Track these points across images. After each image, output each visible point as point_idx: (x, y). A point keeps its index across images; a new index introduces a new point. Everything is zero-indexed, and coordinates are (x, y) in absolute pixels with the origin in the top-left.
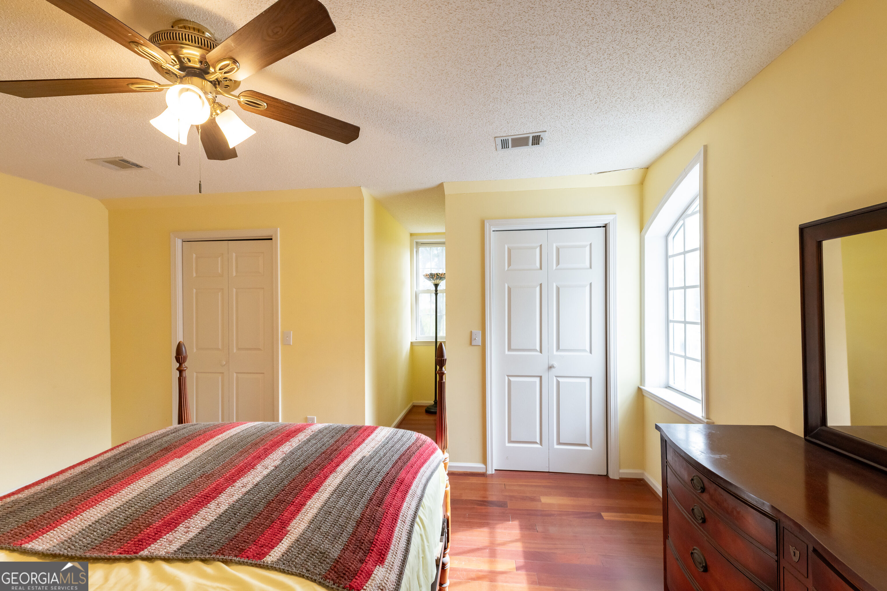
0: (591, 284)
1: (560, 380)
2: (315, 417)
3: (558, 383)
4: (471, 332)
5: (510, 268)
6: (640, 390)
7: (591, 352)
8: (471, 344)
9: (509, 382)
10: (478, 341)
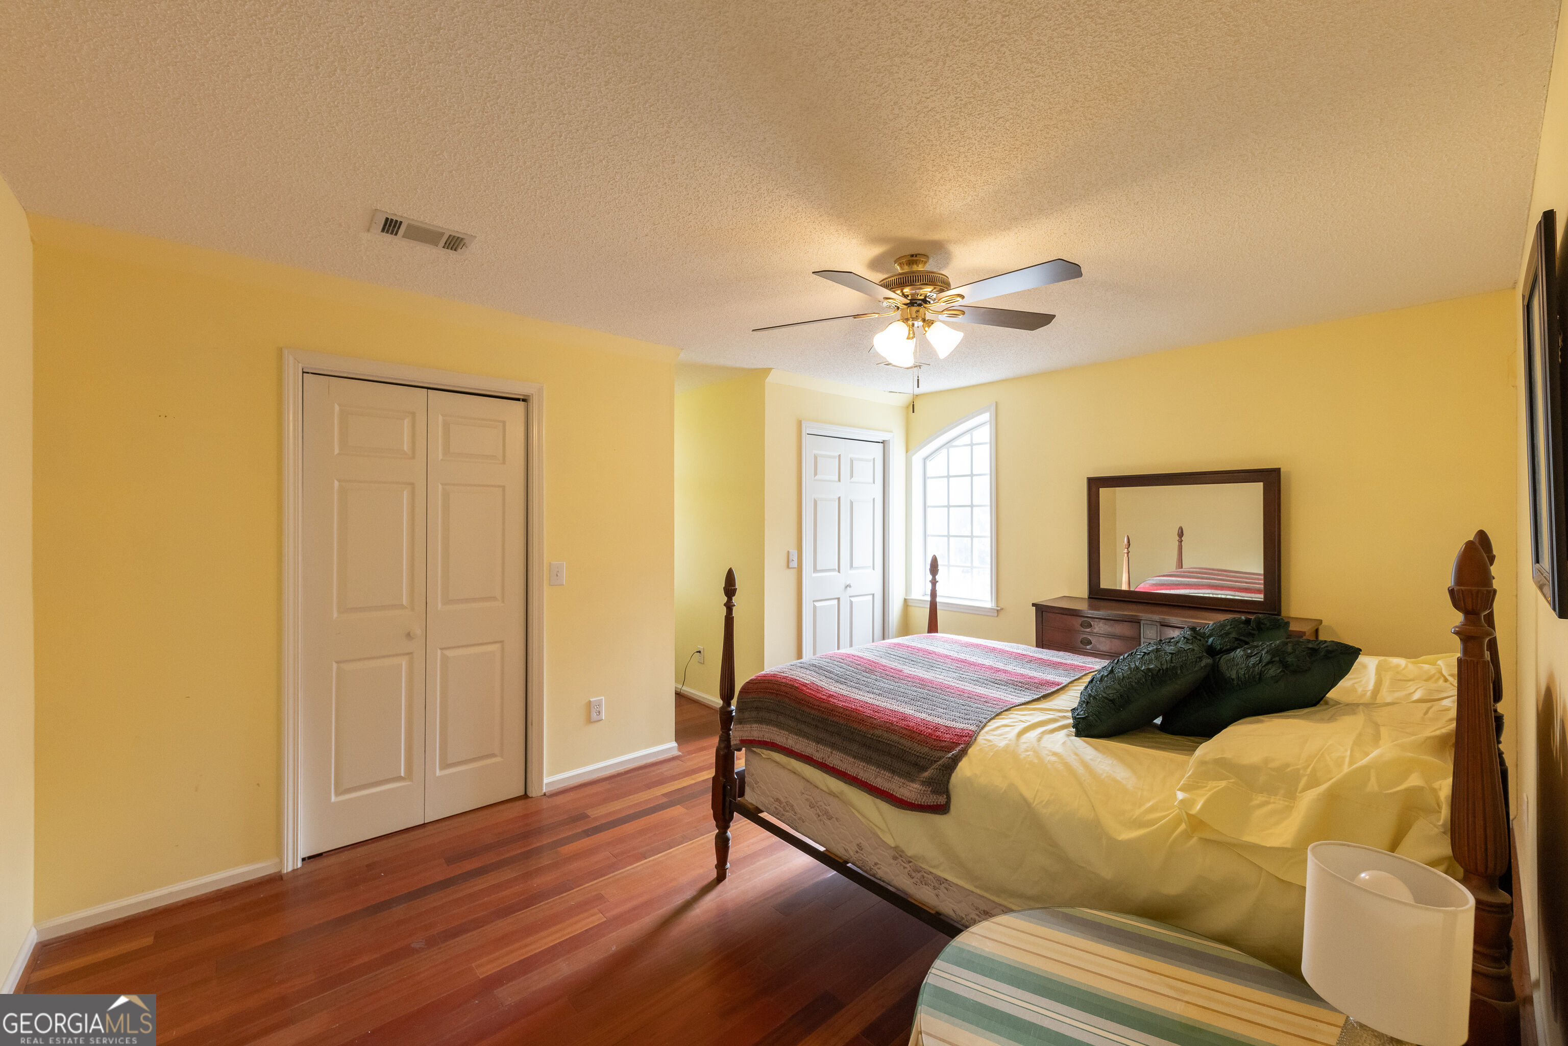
0: (874, 499)
1: (852, 599)
2: (603, 698)
3: (851, 603)
4: (788, 552)
5: (817, 477)
6: (905, 600)
7: (874, 569)
8: (788, 567)
9: (815, 607)
10: (794, 564)
